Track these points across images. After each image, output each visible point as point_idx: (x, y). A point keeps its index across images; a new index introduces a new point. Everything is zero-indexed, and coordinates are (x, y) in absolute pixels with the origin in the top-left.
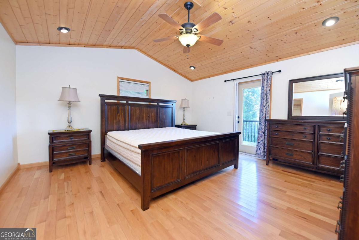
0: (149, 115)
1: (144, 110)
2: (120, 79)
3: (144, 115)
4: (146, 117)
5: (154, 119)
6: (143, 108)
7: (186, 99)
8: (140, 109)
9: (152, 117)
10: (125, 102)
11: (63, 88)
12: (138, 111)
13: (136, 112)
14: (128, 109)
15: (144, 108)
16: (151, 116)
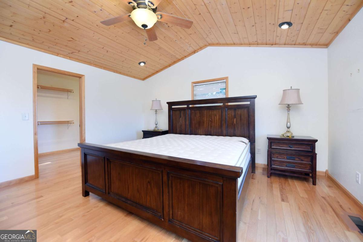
0: (210, 119)
1: (205, 113)
2: (196, 83)
3: (205, 120)
4: (207, 122)
5: (218, 124)
6: (203, 111)
7: (292, 88)
8: (200, 113)
9: (216, 122)
10: (186, 106)
11: (152, 101)
12: (198, 115)
13: (196, 116)
14: (188, 112)
15: (205, 111)
16: (214, 121)
